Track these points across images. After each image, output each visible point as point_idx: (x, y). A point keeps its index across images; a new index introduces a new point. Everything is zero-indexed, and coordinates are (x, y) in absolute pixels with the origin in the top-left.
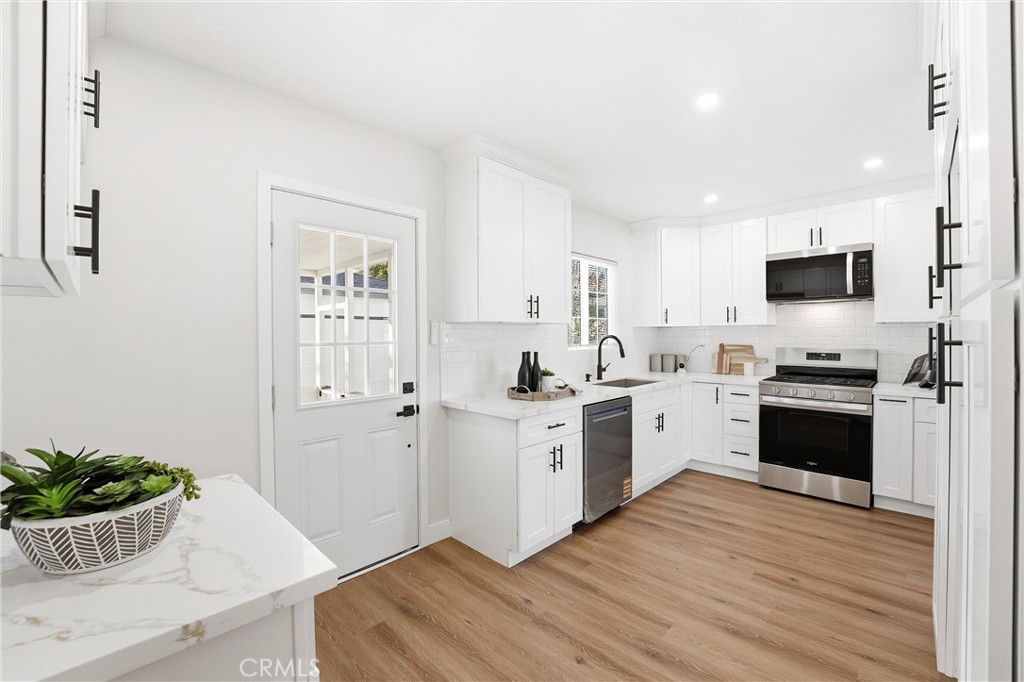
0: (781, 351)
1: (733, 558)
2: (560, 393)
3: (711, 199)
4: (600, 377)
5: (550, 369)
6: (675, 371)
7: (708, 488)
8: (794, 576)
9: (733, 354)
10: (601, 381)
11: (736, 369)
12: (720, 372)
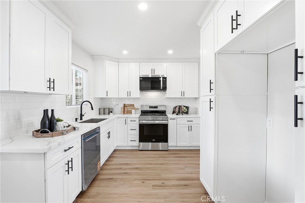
0: (142, 106)
1: (143, 182)
2: (69, 130)
3: (125, 52)
4: (81, 119)
5: (61, 118)
6: (109, 114)
7: (124, 155)
8: (163, 182)
9: (128, 107)
10: (82, 121)
11: (130, 112)
12: (124, 113)
